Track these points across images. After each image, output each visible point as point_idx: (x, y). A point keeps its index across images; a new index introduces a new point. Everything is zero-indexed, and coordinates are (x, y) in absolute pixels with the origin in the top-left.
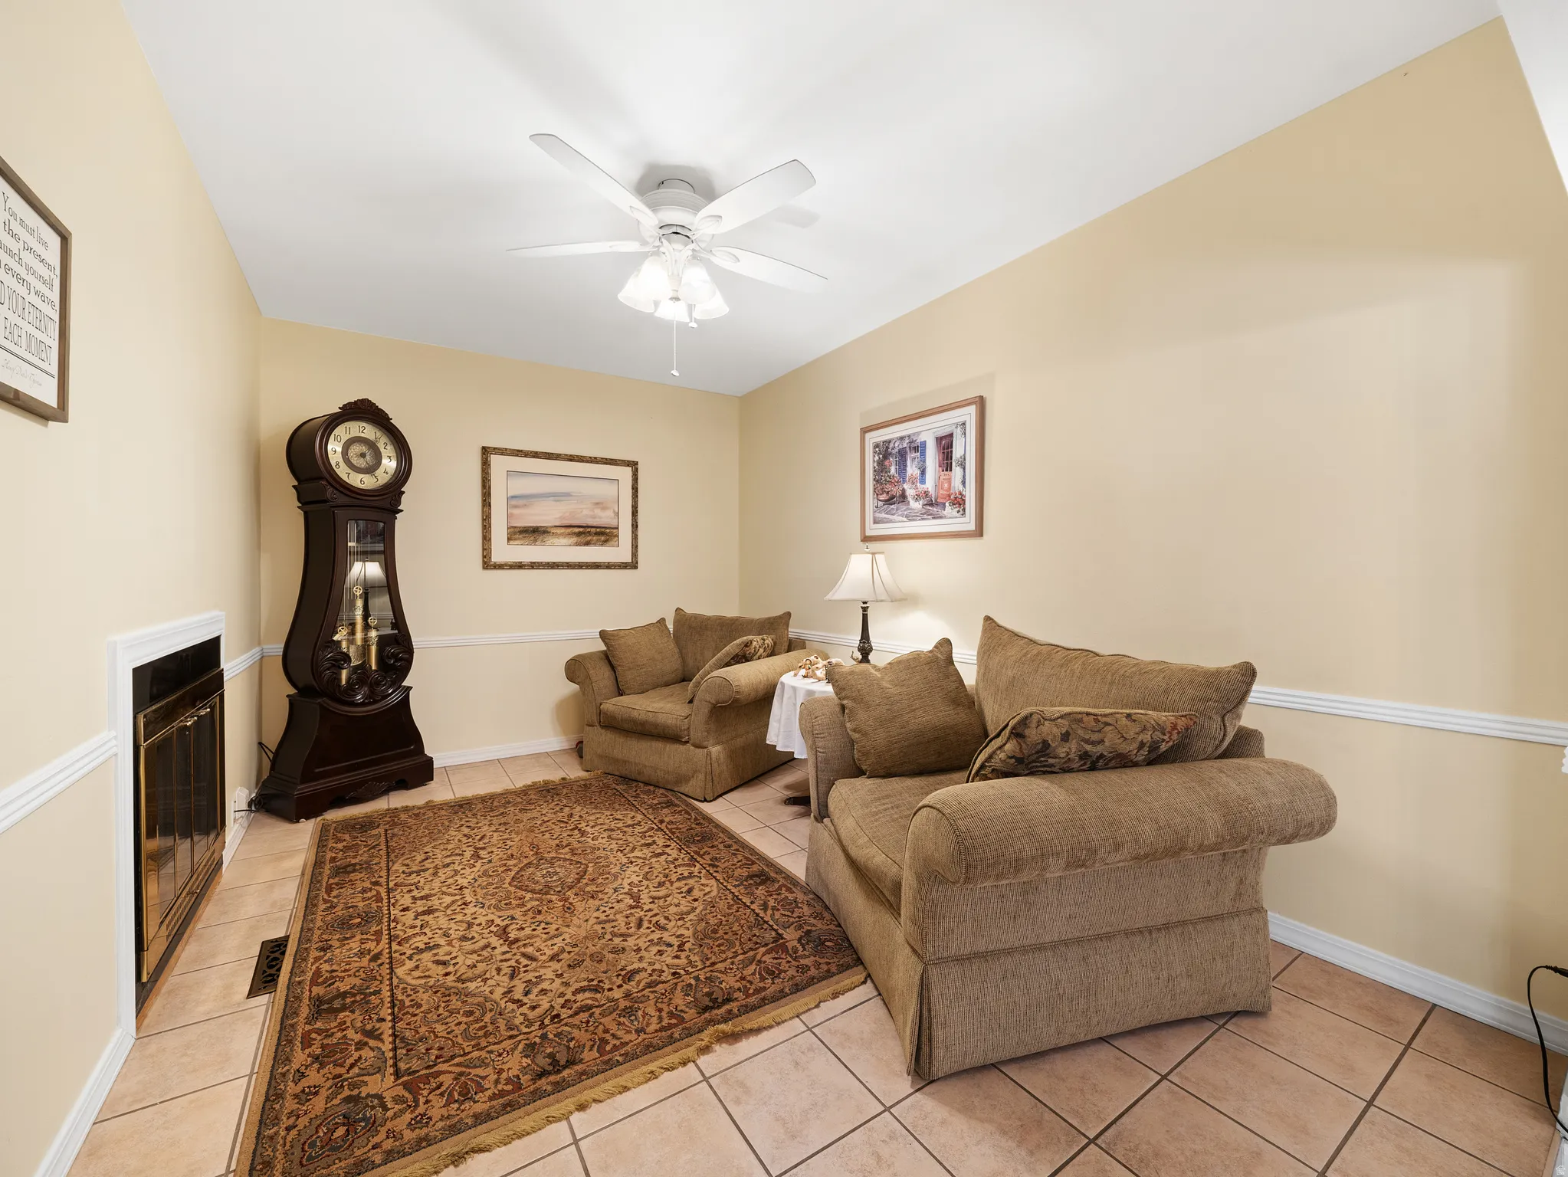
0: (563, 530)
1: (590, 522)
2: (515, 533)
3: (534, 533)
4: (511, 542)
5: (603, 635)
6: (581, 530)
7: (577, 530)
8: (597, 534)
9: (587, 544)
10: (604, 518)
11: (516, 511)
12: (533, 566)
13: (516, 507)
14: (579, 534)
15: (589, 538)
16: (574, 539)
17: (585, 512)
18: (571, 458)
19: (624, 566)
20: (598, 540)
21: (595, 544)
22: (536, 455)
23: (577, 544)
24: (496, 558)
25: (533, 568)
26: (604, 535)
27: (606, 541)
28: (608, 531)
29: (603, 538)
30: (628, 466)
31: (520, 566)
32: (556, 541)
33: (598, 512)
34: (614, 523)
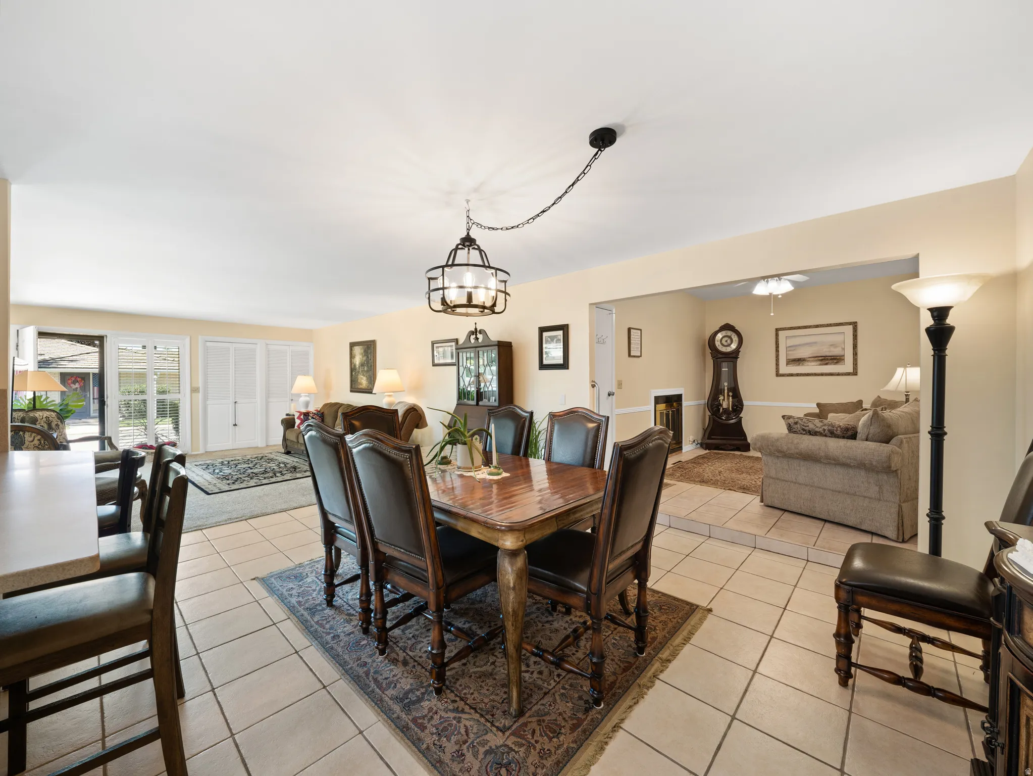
0: (813, 359)
1: (828, 354)
2: (790, 362)
3: (799, 361)
4: (788, 365)
5: (818, 405)
6: (823, 358)
7: (820, 358)
8: (831, 359)
9: (827, 364)
10: (836, 352)
11: (790, 352)
12: (798, 375)
13: (790, 351)
14: (822, 360)
15: (827, 362)
16: (819, 362)
17: (824, 350)
18: (817, 326)
19: (848, 374)
20: (832, 362)
21: (831, 364)
22: (799, 328)
23: (820, 365)
24: (781, 372)
25: (798, 376)
26: (837, 359)
27: (837, 363)
28: (838, 357)
29: (835, 361)
30: (850, 325)
31: (792, 375)
32: (809, 364)
33: (832, 349)
34: (842, 353)
